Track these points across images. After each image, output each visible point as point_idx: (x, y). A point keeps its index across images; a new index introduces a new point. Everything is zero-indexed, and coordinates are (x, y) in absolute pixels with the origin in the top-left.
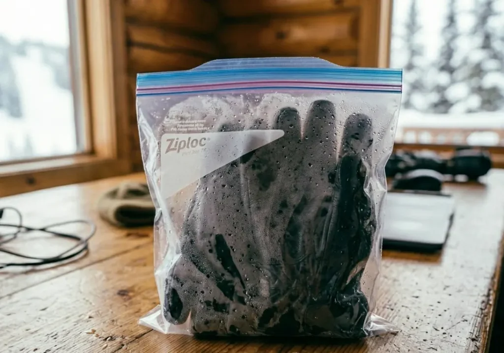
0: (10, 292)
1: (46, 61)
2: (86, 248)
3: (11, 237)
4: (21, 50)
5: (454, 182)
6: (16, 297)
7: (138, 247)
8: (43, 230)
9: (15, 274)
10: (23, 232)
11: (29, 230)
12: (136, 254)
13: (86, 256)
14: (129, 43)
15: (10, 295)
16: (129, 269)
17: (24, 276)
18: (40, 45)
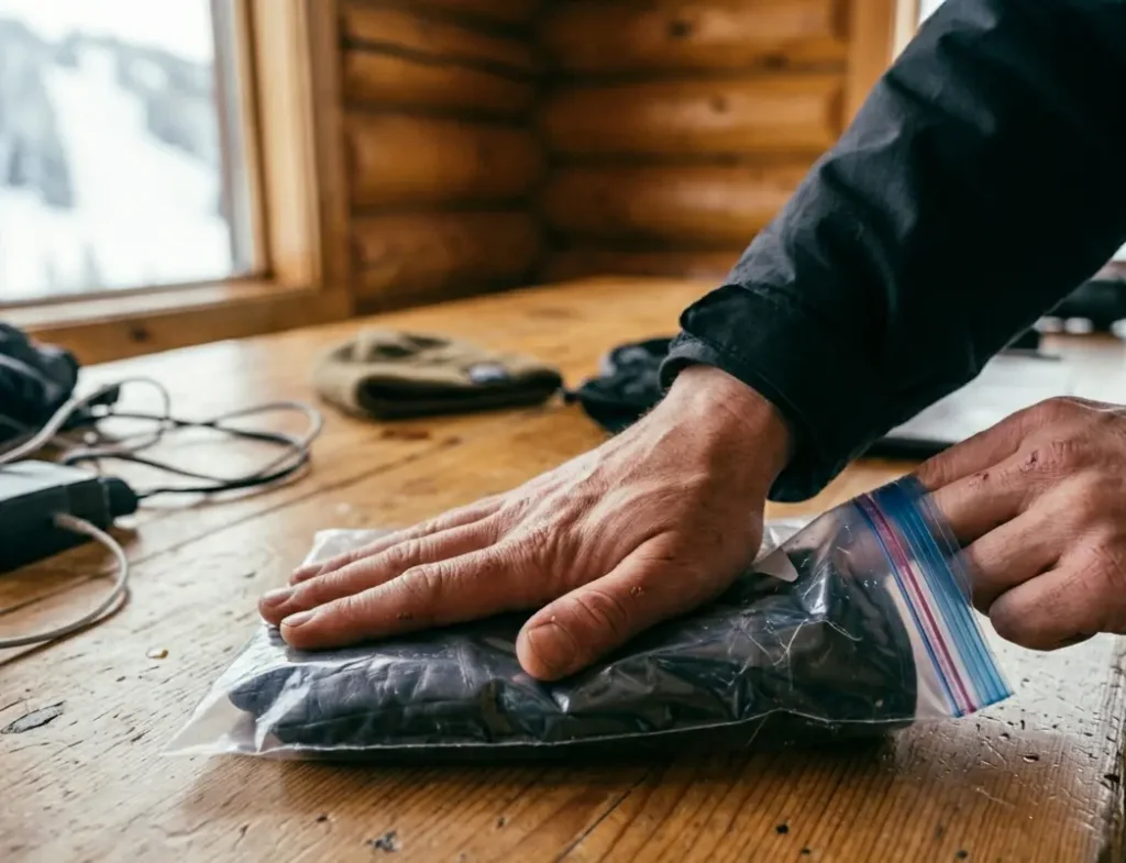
0: (172, 543)
1: (125, 79)
2: (306, 459)
3: (150, 438)
4: (67, 53)
5: (1063, 334)
6: (187, 552)
7: (411, 459)
8: (210, 425)
9: (170, 511)
10: (170, 430)
11: (181, 424)
12: (411, 472)
13: (307, 475)
14: (347, 44)
15: (175, 549)
16: (402, 499)
17: (192, 514)
18: (111, 43)
